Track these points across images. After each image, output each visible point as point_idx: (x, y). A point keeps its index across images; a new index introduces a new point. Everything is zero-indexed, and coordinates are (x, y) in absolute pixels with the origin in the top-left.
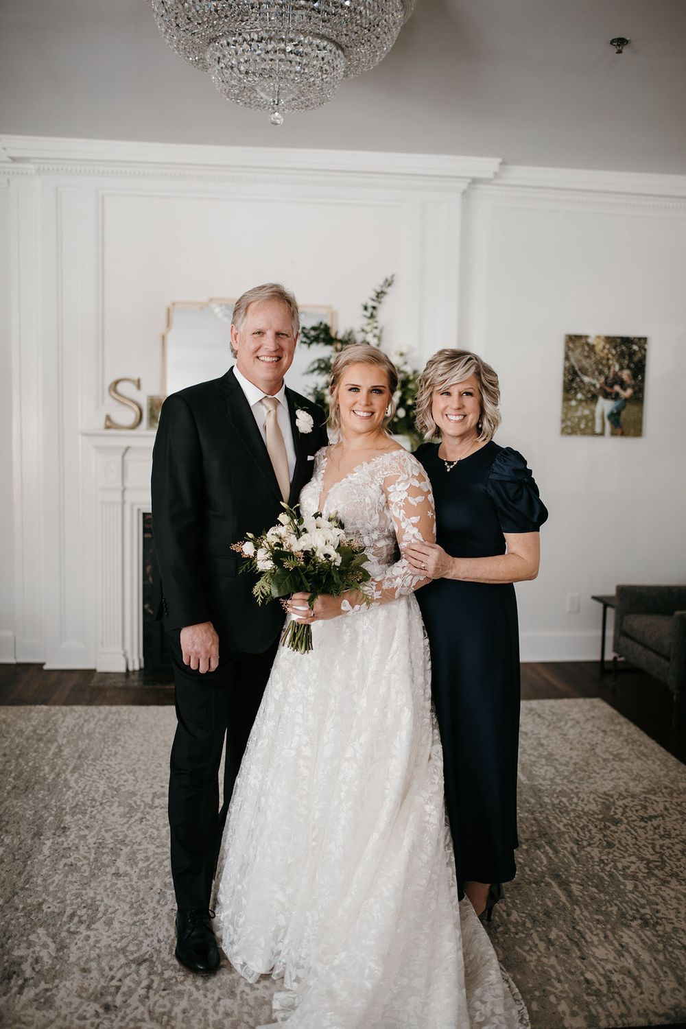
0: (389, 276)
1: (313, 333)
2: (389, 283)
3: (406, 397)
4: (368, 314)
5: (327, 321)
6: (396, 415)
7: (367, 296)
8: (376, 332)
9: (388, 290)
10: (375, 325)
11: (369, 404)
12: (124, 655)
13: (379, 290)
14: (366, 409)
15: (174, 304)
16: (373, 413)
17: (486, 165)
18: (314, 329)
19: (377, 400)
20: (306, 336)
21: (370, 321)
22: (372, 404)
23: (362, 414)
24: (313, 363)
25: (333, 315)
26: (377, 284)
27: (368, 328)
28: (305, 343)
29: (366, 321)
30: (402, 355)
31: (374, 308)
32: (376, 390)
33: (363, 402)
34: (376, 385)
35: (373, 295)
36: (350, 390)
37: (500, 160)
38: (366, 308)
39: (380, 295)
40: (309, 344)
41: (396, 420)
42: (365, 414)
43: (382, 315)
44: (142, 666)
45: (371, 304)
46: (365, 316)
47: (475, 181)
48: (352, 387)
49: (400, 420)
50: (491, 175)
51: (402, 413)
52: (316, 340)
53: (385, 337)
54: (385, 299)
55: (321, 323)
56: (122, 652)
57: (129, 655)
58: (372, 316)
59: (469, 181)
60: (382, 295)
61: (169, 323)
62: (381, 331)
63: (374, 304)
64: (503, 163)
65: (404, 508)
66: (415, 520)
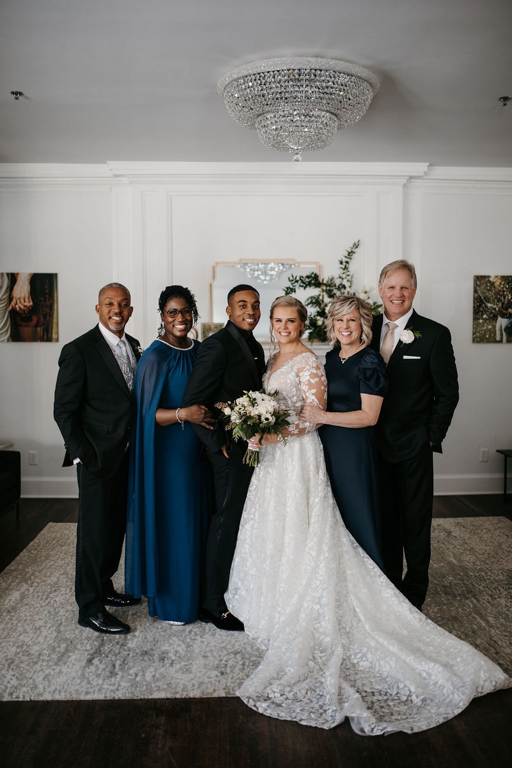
0: (356, 241)
1: (307, 280)
2: (356, 246)
4: (343, 267)
5: (316, 272)
7: (342, 254)
8: (349, 278)
9: (356, 250)
10: (348, 273)
11: (286, 328)
13: (350, 251)
14: (285, 331)
15: (217, 264)
16: (290, 333)
17: (419, 168)
18: (308, 277)
19: (291, 326)
20: (303, 282)
21: (345, 271)
22: (288, 328)
23: (283, 334)
24: (308, 300)
25: (320, 267)
26: (348, 246)
27: (344, 276)
28: (302, 286)
29: (342, 271)
30: (366, 292)
31: (347, 262)
32: (291, 321)
33: (283, 328)
34: (290, 318)
35: (346, 254)
36: (277, 321)
37: (428, 164)
38: (341, 263)
39: (350, 254)
40: (305, 288)
42: (285, 334)
43: (352, 267)
45: (345, 260)
46: (341, 268)
47: (411, 177)
48: (278, 319)
50: (422, 174)
52: (310, 284)
53: (354, 280)
54: (354, 256)
55: (313, 273)
58: (346, 268)
59: (408, 178)
60: (352, 254)
61: (214, 277)
62: (352, 278)
63: (347, 260)
64: (430, 166)
65: (308, 385)
66: (314, 391)
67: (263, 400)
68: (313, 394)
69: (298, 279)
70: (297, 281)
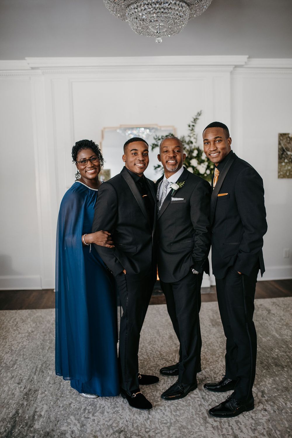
0: (199, 111)
2: (199, 114)
3: (210, 165)
4: (190, 128)
5: (173, 132)
6: (205, 173)
7: (190, 121)
8: (195, 136)
9: (199, 117)
10: (194, 133)
13: (195, 118)
15: (105, 128)
17: (241, 59)
21: (192, 132)
25: (175, 130)
26: (194, 115)
27: (191, 135)
29: (190, 132)
31: (193, 126)
35: (192, 120)
37: (247, 56)
38: (189, 126)
39: (195, 120)
41: (205, 175)
43: (196, 129)
45: (191, 124)
46: (189, 130)
47: (236, 66)
49: (208, 175)
50: (243, 63)
51: (208, 172)
53: (198, 138)
54: (198, 121)
55: (170, 134)
58: (192, 130)
59: (234, 66)
60: (197, 120)
61: (103, 138)
62: (197, 136)
63: (193, 124)
64: (249, 58)
69: (160, 137)
70: (159, 139)
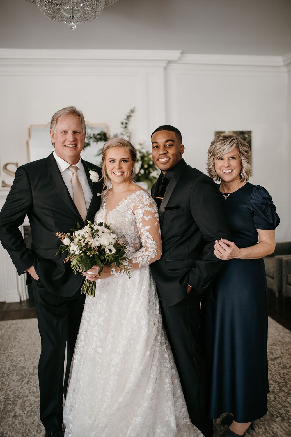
0: (132, 107)
1: (98, 137)
2: (132, 111)
3: (144, 164)
4: (124, 126)
5: (105, 131)
6: (139, 173)
7: (123, 118)
8: (128, 134)
9: (133, 115)
10: (127, 131)
11: (120, 168)
12: (19, 294)
13: (128, 115)
14: (119, 171)
15: (31, 126)
16: (123, 173)
17: (174, 54)
18: (99, 134)
19: (125, 166)
20: (95, 138)
21: (125, 129)
22: (122, 168)
23: (117, 174)
24: (99, 151)
25: (107, 127)
26: (127, 112)
27: (124, 133)
28: (95, 141)
29: (123, 130)
30: (141, 144)
31: (126, 123)
32: (124, 160)
33: (117, 167)
34: (123, 158)
35: (126, 117)
36: (111, 161)
37: (180, 52)
38: (122, 124)
39: (129, 117)
40: (97, 142)
41: (140, 175)
42: (119, 174)
43: (130, 126)
44: (28, 298)
45: (125, 121)
46: (122, 127)
47: (169, 62)
48: (112, 160)
49: (142, 175)
50: (177, 59)
51: (142, 172)
52: (100, 140)
53: (132, 136)
54: (131, 119)
55: (102, 132)
56: (18, 292)
57: (21, 294)
58: (126, 127)
59: (167, 62)
60: (130, 117)
61: (30, 136)
62: (130, 134)
63: (127, 121)
64: (182, 53)
65: (142, 222)
66: (148, 228)
67: (103, 232)
68: (147, 231)
69: (92, 136)
70: (91, 138)
